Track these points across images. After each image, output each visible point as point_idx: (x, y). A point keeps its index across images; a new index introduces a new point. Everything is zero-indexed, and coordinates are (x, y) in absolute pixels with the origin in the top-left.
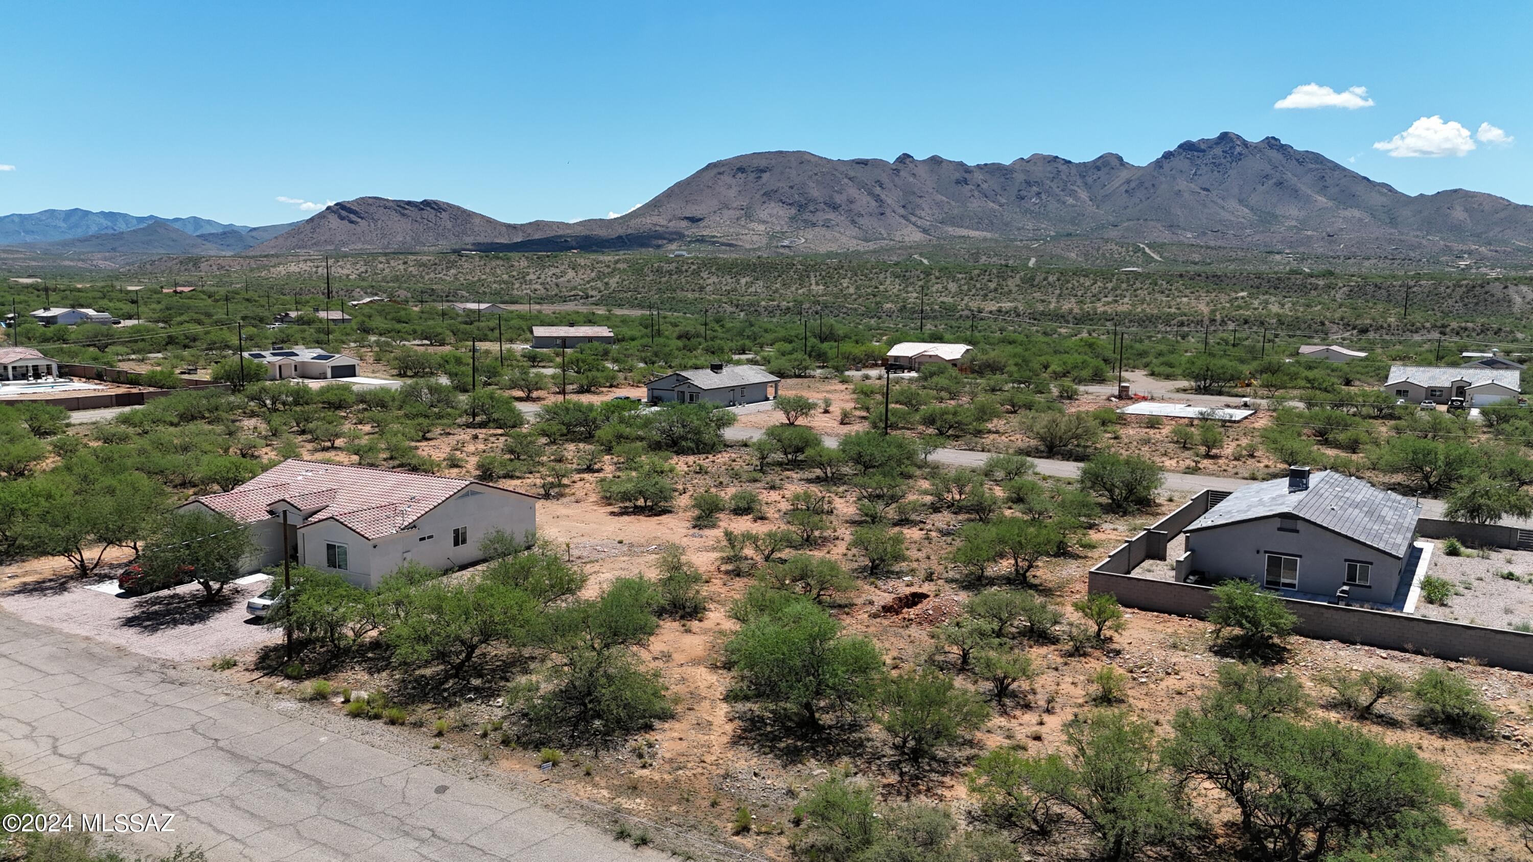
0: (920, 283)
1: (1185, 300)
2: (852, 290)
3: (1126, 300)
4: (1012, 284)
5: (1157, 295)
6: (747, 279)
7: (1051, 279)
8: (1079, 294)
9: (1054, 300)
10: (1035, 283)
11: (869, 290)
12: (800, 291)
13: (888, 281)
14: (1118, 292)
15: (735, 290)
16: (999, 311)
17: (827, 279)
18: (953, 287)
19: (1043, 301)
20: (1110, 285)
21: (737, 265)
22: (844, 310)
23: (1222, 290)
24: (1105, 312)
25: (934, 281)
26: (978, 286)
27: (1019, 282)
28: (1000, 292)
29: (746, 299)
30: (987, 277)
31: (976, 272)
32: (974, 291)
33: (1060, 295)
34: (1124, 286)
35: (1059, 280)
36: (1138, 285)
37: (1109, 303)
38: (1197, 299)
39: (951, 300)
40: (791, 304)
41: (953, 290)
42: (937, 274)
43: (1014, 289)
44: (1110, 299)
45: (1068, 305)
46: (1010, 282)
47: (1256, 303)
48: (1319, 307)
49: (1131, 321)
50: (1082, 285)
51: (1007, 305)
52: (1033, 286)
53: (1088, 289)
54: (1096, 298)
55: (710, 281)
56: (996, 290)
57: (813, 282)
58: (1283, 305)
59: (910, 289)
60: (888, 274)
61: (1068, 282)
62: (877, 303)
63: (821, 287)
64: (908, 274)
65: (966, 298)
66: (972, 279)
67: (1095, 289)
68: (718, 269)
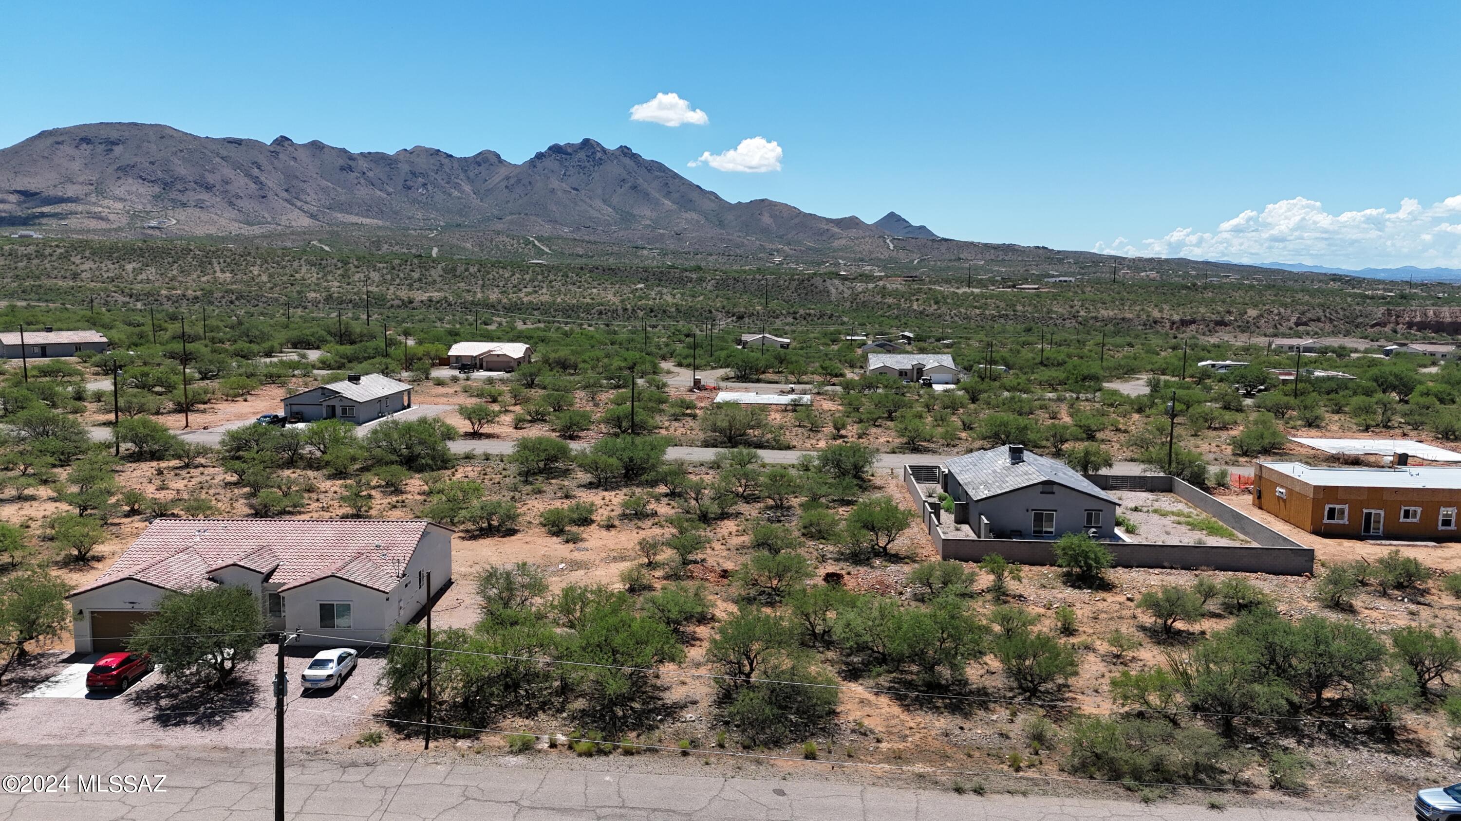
0: (339, 272)
1: (595, 291)
2: (265, 278)
3: (544, 290)
4: (435, 273)
5: (570, 287)
6: (134, 264)
7: (471, 270)
8: (501, 284)
9: (479, 290)
10: (458, 273)
11: (285, 278)
12: (204, 279)
13: (304, 269)
14: (536, 283)
15: (120, 277)
16: (430, 301)
17: (233, 264)
18: (375, 276)
19: (469, 291)
20: (527, 277)
21: (118, 250)
22: (264, 299)
23: (622, 282)
24: (531, 302)
25: (353, 269)
26: (402, 275)
27: (441, 273)
28: (424, 282)
29: (139, 287)
30: (408, 267)
31: (397, 262)
32: (398, 281)
33: (483, 286)
34: (540, 277)
35: (479, 271)
36: (552, 277)
37: (530, 294)
38: (605, 289)
39: (376, 289)
40: (199, 293)
41: (377, 279)
42: (356, 263)
43: (439, 279)
44: (530, 290)
45: (494, 296)
46: (433, 272)
47: (653, 293)
48: (701, 298)
49: (556, 310)
50: (502, 276)
51: (436, 295)
52: (455, 276)
53: (507, 280)
54: (517, 288)
55: (86, 267)
56: (420, 280)
57: (217, 269)
58: (674, 296)
59: (330, 278)
60: (302, 261)
61: (488, 273)
62: (299, 292)
63: (228, 275)
64: (324, 262)
65: (391, 287)
66: (394, 268)
67: (515, 280)
68: (93, 254)
